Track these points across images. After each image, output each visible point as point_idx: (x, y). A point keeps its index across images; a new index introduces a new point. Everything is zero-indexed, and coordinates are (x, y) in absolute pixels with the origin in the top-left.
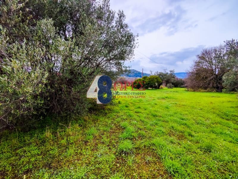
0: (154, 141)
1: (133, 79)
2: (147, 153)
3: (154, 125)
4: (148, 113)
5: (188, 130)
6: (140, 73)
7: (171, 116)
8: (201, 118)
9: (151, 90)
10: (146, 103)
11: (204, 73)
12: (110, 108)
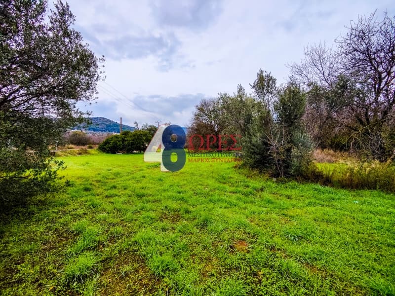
0: (137, 237)
1: (102, 135)
2: (124, 260)
3: (139, 212)
4: (130, 193)
5: (185, 206)
6: (116, 125)
7: (164, 191)
8: (200, 187)
9: (138, 153)
10: (127, 178)
11: (204, 130)
12: (43, 199)
